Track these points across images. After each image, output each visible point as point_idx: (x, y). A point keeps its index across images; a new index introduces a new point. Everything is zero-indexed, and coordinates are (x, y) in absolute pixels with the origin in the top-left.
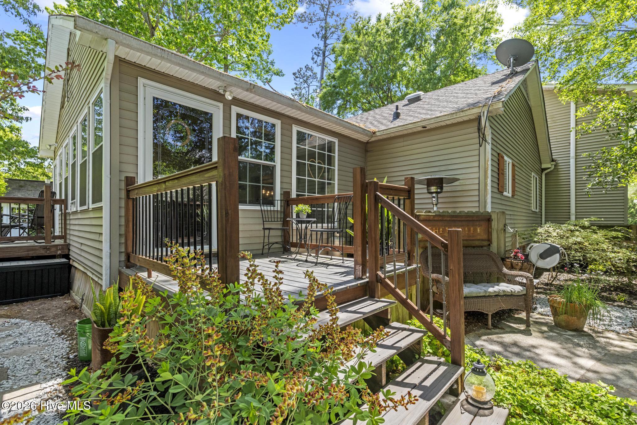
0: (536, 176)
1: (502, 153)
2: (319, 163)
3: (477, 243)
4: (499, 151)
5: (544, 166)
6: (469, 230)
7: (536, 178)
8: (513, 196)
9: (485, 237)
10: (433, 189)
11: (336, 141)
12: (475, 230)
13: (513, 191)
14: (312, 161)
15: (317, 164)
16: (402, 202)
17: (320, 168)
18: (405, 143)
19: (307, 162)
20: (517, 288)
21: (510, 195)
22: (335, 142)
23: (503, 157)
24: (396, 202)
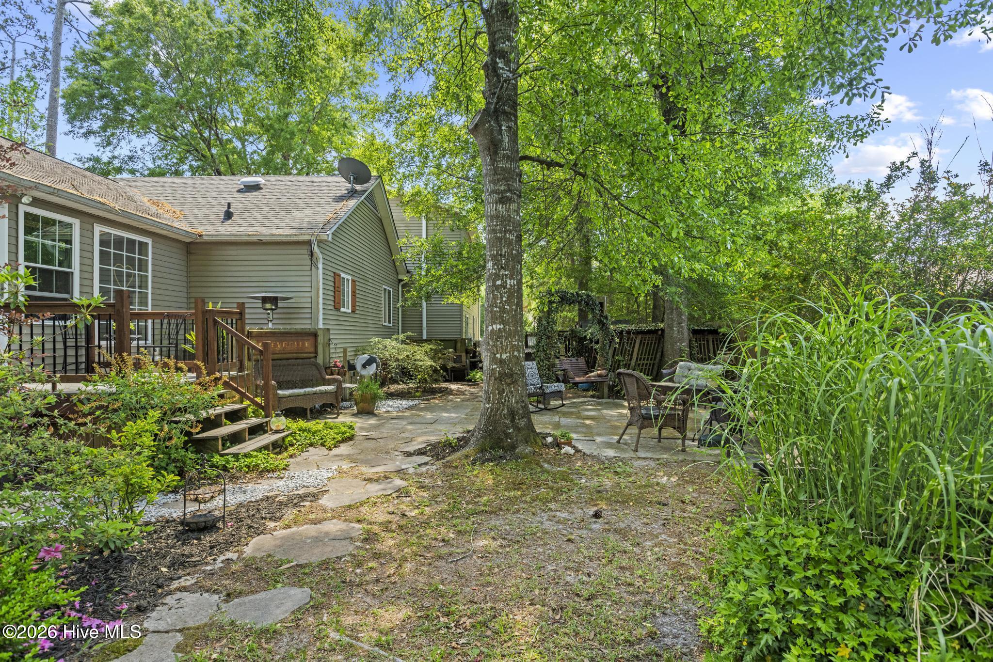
0: (388, 288)
1: (337, 272)
2: (127, 268)
3: (305, 355)
4: (334, 270)
5: (400, 277)
6: (298, 345)
7: (389, 292)
8: (353, 312)
9: (312, 350)
10: (268, 306)
11: (149, 241)
12: (303, 344)
13: (354, 306)
14: (118, 267)
15: (125, 270)
16: (234, 322)
17: (129, 275)
18: (240, 252)
19: (112, 268)
20: (331, 388)
21: (350, 311)
22: (147, 244)
23: (339, 276)
24: (229, 321)
